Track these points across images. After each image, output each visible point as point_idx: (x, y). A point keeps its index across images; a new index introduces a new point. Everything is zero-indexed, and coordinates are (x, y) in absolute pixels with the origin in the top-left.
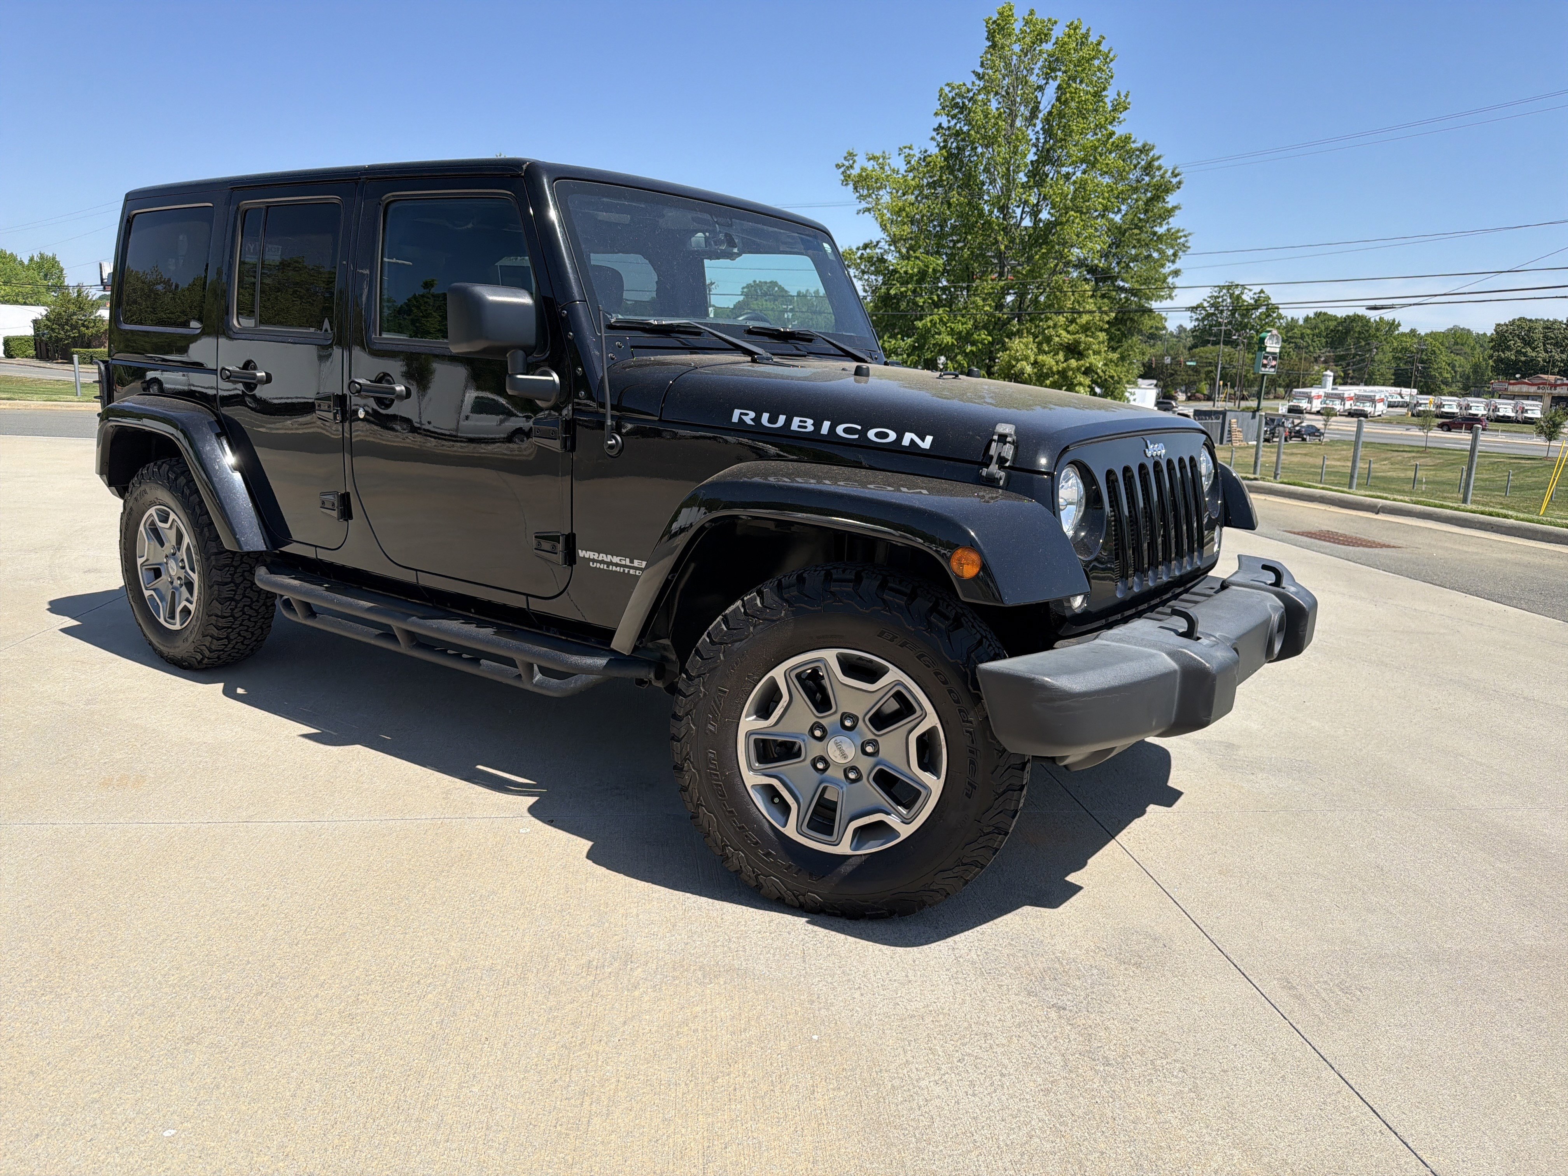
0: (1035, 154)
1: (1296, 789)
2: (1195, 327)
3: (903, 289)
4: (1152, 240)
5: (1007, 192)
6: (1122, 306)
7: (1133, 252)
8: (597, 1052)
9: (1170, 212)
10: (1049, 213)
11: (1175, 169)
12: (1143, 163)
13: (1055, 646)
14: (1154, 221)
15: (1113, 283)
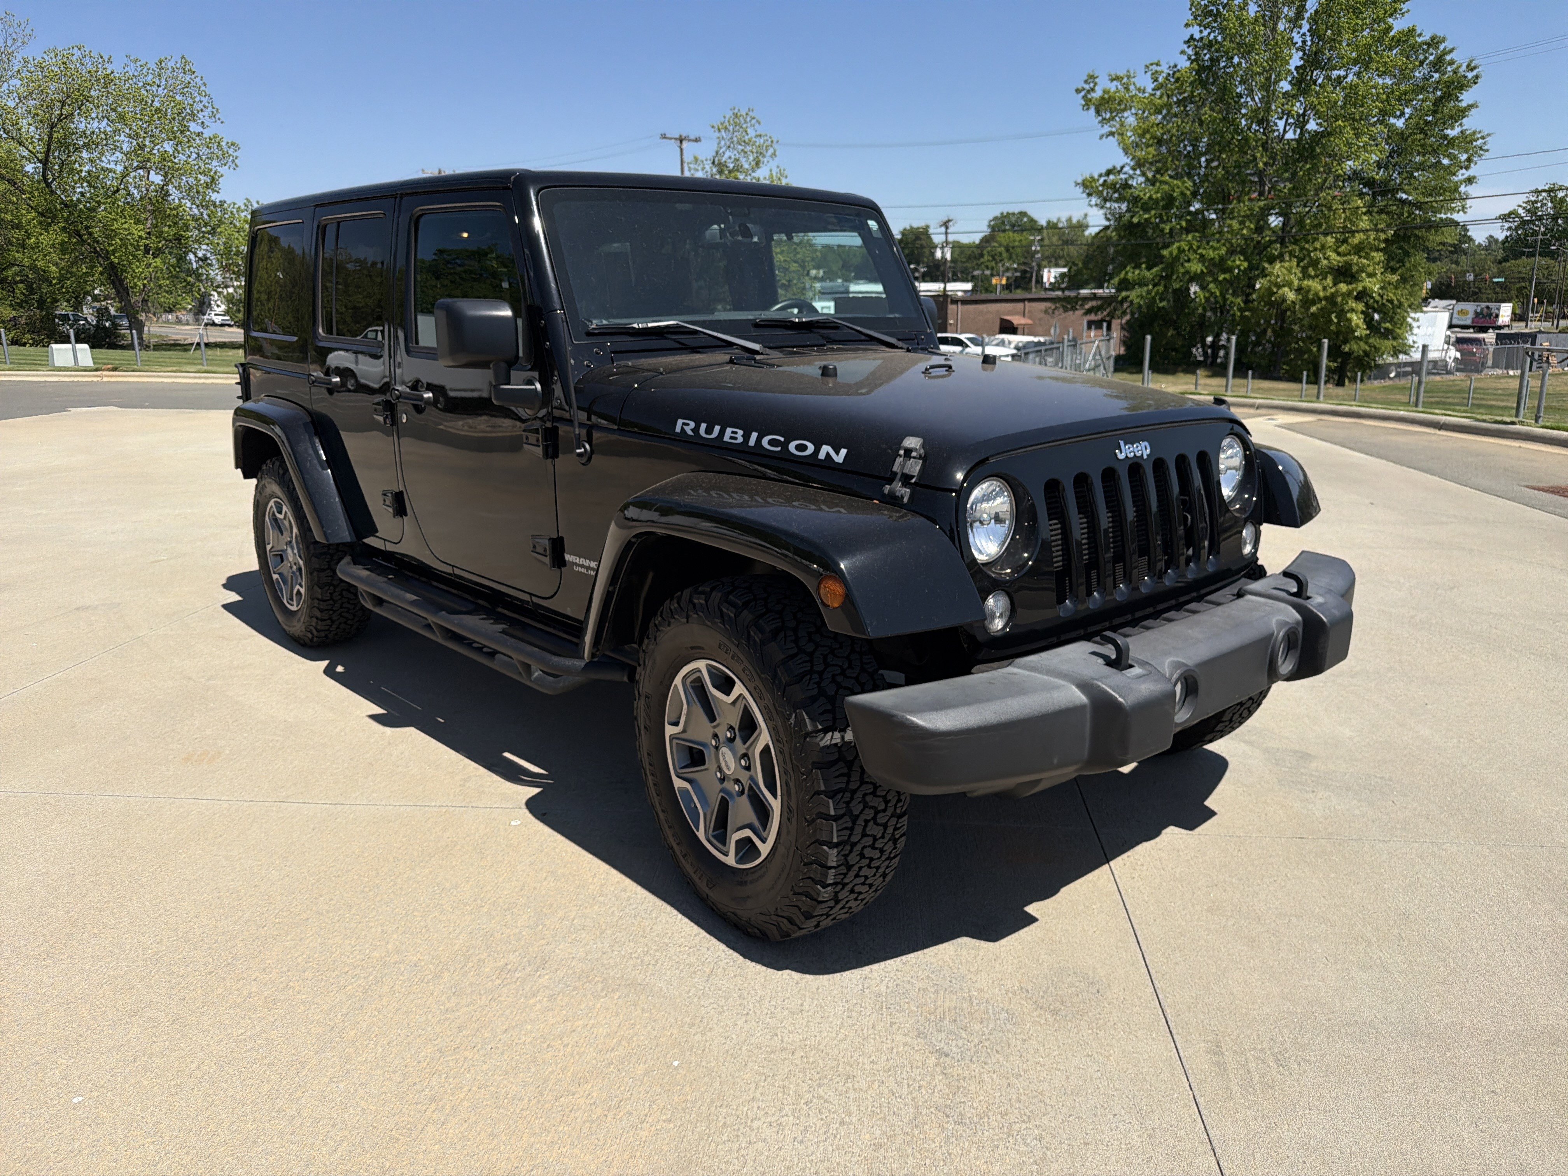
0: (1302, 58)
1: (1357, 812)
2: (1507, 237)
3: (1146, 216)
4: (1440, 145)
5: (1267, 102)
6: (1404, 223)
7: (1418, 159)
8: (466, 1059)
9: (1463, 112)
10: (1317, 124)
11: (1471, 61)
12: (1431, 58)
13: (972, 671)
14: (1444, 123)
15: (1393, 195)
